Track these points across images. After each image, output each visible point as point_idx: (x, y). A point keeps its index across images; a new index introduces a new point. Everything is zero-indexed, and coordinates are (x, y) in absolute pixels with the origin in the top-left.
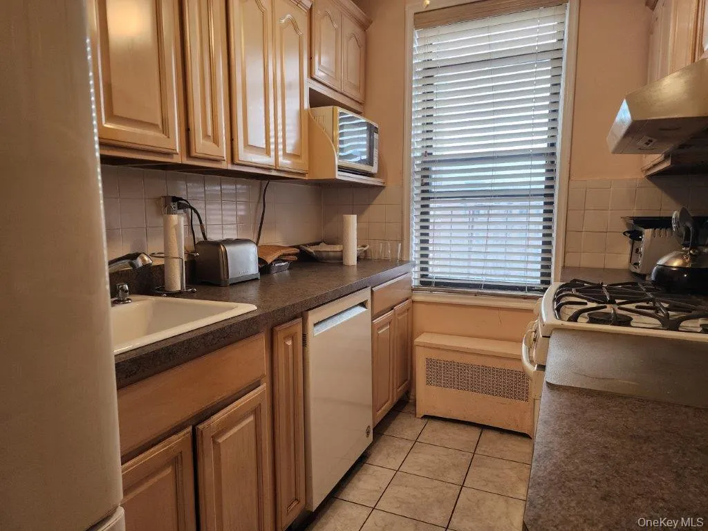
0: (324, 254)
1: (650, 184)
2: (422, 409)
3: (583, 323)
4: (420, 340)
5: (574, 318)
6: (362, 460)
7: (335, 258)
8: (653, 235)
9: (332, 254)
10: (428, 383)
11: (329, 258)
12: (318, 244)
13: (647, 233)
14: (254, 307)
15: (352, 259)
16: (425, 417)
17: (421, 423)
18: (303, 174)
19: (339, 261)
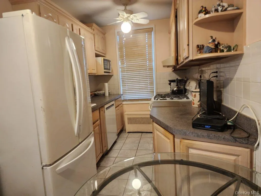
0: (100, 94)
1: (173, 72)
2: (127, 131)
3: (159, 100)
4: (126, 113)
5: (157, 100)
6: (115, 142)
7: (102, 95)
8: (173, 84)
9: (101, 93)
10: (128, 124)
11: (101, 94)
12: (96, 91)
13: (172, 83)
14: (96, 104)
15: (107, 94)
16: (128, 132)
17: (127, 134)
18: (95, 74)
19: (104, 95)
